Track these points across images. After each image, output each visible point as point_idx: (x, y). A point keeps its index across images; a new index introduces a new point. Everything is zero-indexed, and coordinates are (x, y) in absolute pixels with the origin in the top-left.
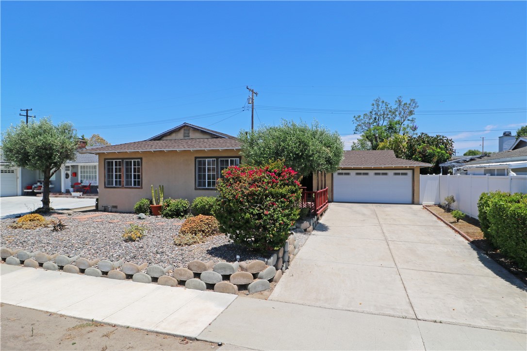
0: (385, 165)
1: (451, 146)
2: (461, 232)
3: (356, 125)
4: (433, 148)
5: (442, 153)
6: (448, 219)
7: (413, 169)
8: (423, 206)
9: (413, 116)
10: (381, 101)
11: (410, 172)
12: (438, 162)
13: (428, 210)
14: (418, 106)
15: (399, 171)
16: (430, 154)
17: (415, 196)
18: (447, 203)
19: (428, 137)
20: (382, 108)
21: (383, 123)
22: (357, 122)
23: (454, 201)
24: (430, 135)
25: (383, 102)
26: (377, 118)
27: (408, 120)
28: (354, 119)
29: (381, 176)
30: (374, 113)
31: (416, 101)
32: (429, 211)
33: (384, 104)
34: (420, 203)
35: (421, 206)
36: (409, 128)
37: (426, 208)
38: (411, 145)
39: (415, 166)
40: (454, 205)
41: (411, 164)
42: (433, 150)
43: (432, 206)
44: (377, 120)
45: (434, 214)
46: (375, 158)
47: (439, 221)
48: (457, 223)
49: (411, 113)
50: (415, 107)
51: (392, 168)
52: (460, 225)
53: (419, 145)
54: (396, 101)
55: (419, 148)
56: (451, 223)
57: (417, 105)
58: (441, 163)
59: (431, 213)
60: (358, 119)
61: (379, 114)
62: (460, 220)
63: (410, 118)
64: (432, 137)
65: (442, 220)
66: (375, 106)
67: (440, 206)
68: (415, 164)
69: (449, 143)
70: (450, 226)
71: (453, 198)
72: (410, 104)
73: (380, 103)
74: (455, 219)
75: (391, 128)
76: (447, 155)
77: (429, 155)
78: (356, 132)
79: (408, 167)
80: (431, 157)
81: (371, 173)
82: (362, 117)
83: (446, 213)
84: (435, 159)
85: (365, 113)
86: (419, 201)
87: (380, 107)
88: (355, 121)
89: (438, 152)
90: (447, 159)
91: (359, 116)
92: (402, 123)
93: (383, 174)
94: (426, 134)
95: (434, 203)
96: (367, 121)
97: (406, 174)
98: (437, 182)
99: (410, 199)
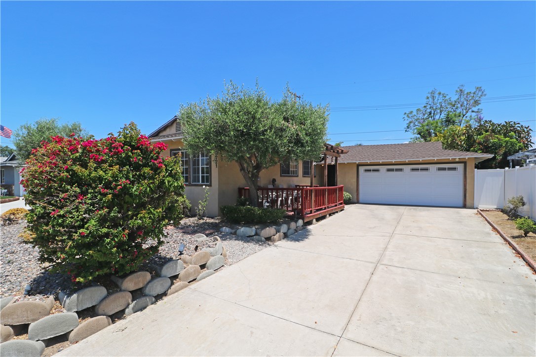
0: (424, 157)
1: (528, 135)
2: (526, 256)
3: (408, 122)
4: (499, 137)
5: (512, 143)
6: (510, 231)
7: (464, 162)
8: (478, 211)
9: (479, 107)
10: (437, 93)
11: (460, 167)
12: (506, 155)
13: (482, 216)
14: (485, 95)
15: (443, 165)
16: (494, 144)
17: (467, 198)
18: (512, 206)
19: (493, 125)
20: (439, 99)
21: (440, 117)
22: (409, 119)
23: (523, 204)
24: (495, 122)
25: (440, 94)
26: (433, 112)
27: (473, 111)
28: (405, 116)
29: (420, 173)
30: (428, 107)
31: (483, 89)
32: (484, 217)
33: (441, 96)
34: (475, 207)
35: (475, 211)
36: (473, 121)
37: (480, 214)
38: (468, 136)
39: (467, 157)
40: (524, 210)
41: (461, 155)
42: (499, 140)
43: (493, 210)
44: (432, 115)
45: (489, 222)
46: (414, 151)
47: (494, 235)
48: (523, 239)
49: (477, 103)
50: (481, 96)
51: (434, 162)
52: (528, 243)
53: (481, 134)
54: (457, 91)
55: (480, 138)
56: (514, 237)
57: (485, 93)
58: (511, 155)
59: (486, 220)
60: (410, 115)
61: (434, 108)
62: (531, 234)
63: (475, 109)
64: (499, 125)
65: (499, 232)
66: (430, 99)
67: (503, 211)
68: (467, 155)
69: (524, 131)
70: (510, 244)
71: (522, 199)
72: (474, 93)
73: (436, 95)
74: (522, 232)
75: (449, 121)
76: (519, 144)
77: (493, 146)
78: (408, 130)
79: (457, 160)
80: (496, 149)
81: (407, 168)
82: (415, 113)
83: (510, 221)
84: (502, 151)
85: (418, 108)
86: (474, 204)
87: (436, 99)
88: (406, 118)
89: (507, 142)
90: (520, 149)
91: (411, 112)
92: (464, 116)
93: (422, 169)
94: (490, 121)
95: (495, 207)
96: (421, 116)
97: (454, 169)
98: (502, 178)
99: (460, 201)
